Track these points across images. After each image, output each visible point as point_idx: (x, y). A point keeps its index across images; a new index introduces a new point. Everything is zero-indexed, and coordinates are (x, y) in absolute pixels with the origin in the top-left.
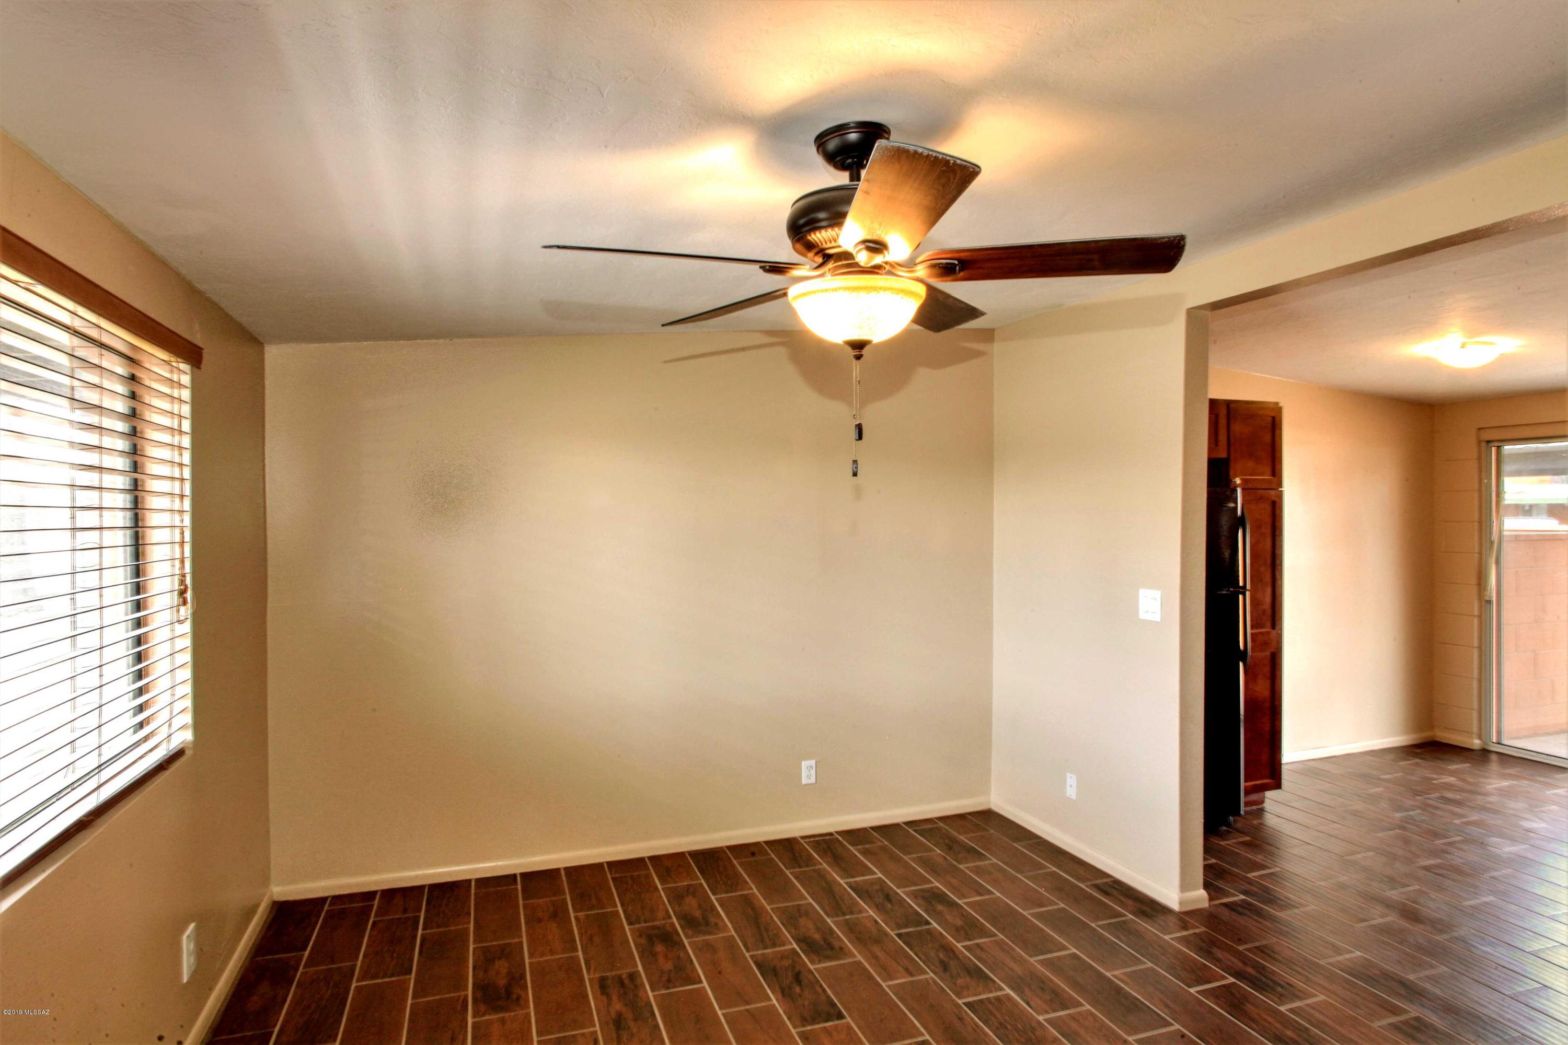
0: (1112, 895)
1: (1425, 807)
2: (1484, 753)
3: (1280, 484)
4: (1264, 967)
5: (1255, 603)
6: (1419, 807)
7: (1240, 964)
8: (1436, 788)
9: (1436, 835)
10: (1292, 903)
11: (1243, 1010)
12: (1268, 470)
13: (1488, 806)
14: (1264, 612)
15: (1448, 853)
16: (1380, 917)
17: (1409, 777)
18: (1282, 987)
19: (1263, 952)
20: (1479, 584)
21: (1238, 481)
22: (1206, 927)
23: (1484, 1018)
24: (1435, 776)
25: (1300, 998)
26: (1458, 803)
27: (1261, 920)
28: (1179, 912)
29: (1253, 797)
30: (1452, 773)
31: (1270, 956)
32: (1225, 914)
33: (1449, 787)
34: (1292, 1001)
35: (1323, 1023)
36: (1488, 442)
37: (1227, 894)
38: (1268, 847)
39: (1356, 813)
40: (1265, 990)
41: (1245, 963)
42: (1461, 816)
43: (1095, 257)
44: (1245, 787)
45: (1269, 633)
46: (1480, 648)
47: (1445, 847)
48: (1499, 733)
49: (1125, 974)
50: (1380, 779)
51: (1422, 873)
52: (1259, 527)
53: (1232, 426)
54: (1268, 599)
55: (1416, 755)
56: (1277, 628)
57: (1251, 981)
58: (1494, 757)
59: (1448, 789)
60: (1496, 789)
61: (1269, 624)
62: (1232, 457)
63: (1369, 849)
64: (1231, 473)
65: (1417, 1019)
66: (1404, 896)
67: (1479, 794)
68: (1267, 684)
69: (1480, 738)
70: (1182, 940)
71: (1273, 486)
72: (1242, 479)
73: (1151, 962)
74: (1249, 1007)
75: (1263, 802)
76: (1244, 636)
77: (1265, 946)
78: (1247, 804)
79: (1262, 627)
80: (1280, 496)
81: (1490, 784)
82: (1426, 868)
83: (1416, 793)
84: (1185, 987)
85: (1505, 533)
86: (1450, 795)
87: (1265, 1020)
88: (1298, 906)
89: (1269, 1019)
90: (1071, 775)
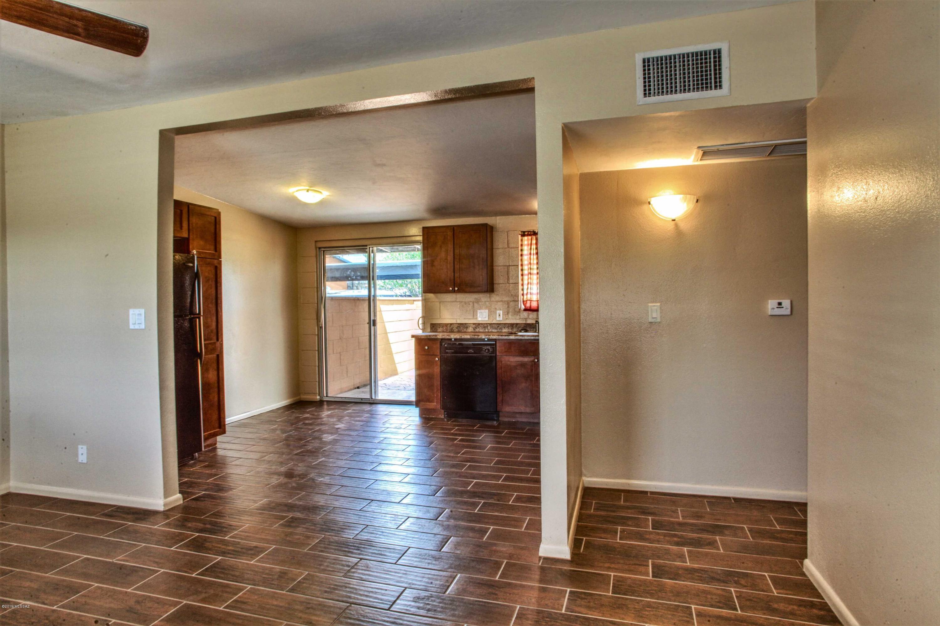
0: (115, 516)
1: (297, 429)
2: (321, 403)
3: (220, 256)
4: (216, 522)
5: (206, 326)
6: (294, 430)
7: (202, 525)
8: (301, 421)
9: (301, 439)
10: (231, 487)
11: (205, 547)
12: (213, 247)
13: (323, 423)
14: (212, 331)
15: (306, 446)
16: (275, 480)
17: (290, 418)
18: (226, 528)
19: (216, 515)
20: (317, 319)
21: (195, 252)
22: (182, 513)
23: (320, 507)
24: (301, 415)
25: (236, 530)
26: (310, 424)
27: (215, 500)
28: (164, 511)
29: (209, 442)
30: (308, 413)
31: (220, 516)
32: (194, 504)
33: (307, 419)
34: (231, 533)
35: (247, 536)
36: (320, 248)
37: (194, 494)
38: (218, 465)
39: (264, 439)
40: (215, 533)
41: (205, 524)
42: (311, 429)
43: (80, 24)
44: (204, 436)
45: (215, 343)
46: (318, 350)
47: (304, 444)
48: (327, 393)
49: (125, 556)
50: (276, 421)
51: (295, 457)
52: (208, 280)
53: (191, 219)
54: (214, 324)
55: (293, 408)
56: (220, 340)
57: (210, 532)
58: (325, 403)
59: (307, 420)
60: (326, 415)
61: (215, 338)
62: (191, 237)
63: (271, 453)
64: (191, 247)
65: (292, 518)
66: (287, 469)
67: (320, 419)
68: (215, 373)
69: (319, 395)
70: (168, 525)
71: (216, 257)
72: (197, 251)
73: (144, 543)
74: (207, 544)
75: (216, 444)
76: (201, 344)
77: (218, 512)
78: (205, 447)
79: (211, 340)
80: (220, 263)
81: (323, 414)
82: (296, 454)
83: (292, 424)
84: (169, 549)
85: (327, 295)
86: (307, 422)
87: (216, 547)
88: (235, 488)
89: (219, 546)
90: (82, 446)
